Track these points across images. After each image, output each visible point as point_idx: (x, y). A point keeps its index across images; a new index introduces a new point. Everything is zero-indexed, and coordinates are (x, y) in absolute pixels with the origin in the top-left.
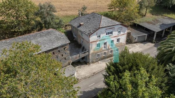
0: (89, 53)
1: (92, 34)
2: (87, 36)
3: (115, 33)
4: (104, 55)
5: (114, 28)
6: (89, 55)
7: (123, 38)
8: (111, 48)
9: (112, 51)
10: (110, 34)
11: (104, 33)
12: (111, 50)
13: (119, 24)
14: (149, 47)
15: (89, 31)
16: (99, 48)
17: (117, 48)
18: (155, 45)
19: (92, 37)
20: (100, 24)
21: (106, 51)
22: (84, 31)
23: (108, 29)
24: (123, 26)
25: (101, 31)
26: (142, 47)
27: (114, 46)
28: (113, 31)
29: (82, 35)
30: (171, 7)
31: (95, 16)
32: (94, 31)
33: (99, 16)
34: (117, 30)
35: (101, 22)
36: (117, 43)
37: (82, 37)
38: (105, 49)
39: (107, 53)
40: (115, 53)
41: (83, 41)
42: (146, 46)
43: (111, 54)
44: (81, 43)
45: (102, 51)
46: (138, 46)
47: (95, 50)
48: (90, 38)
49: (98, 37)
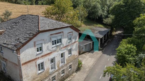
1: (24, 44)
8: (62, 67)
9: (63, 70)
11: (48, 42)
13: (69, 26)
14: (99, 55)
15: (16, 40)
16: (43, 71)
17: (70, 64)
18: (102, 52)
19: (24, 52)
20: (39, 26)
21: (56, 74)
22: (4, 42)
23: (54, 34)
24: (74, 30)
25: (43, 39)
26: (94, 57)
27: (66, 62)
28: (61, 37)
29: (2, 54)
30: (97, 18)
31: (27, 18)
32: (28, 38)
33: (33, 17)
34: (67, 36)
35: (39, 23)
36: (69, 57)
37: (3, 57)
38: (53, 70)
39: (57, 77)
40: (68, 73)
41: (6, 64)
42: (96, 55)
43: (63, 75)
44: (3, 69)
45: (49, 75)
46: (89, 57)
47: (36, 78)
48: (20, 54)
49: (38, 51)
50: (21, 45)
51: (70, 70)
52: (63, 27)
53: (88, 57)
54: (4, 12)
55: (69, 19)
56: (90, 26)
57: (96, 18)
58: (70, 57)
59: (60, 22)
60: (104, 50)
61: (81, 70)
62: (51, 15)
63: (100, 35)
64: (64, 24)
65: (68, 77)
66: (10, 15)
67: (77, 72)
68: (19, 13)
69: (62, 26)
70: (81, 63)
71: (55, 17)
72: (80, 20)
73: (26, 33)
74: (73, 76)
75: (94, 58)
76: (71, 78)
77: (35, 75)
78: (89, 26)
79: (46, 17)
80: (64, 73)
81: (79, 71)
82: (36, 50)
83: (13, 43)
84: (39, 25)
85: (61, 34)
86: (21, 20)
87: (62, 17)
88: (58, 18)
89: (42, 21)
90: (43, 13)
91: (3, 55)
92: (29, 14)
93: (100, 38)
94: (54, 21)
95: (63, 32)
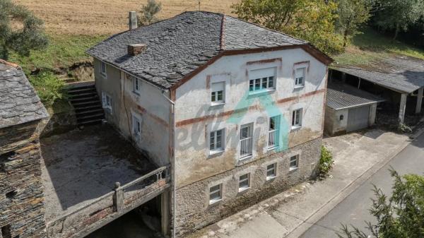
0: (170, 181)
1: (186, 78)
2: (159, 90)
3: (285, 85)
4: (241, 189)
5: (280, 60)
6: (169, 191)
7: (311, 106)
8: (271, 155)
9: (272, 166)
10: (264, 86)
11: (241, 81)
12: (271, 162)
13: (299, 44)
14: (396, 147)
15: (169, 67)
16: (221, 154)
17: (294, 153)
18: (410, 138)
19: (183, 97)
20: (223, 40)
21: (251, 169)
22: (145, 70)
23: (257, 62)
24: (316, 58)
25: (228, 71)
26: (375, 149)
27: (281, 143)
28: (275, 73)
29: (137, 96)
30: (406, 29)
31: (195, 19)
32: (196, 64)
33: (211, 16)
34: (292, 73)
35: (223, 33)
36: (292, 131)
37: (138, 104)
38: (246, 156)
39: (255, 178)
40: (285, 178)
41: (143, 122)
42: (386, 144)
43: (272, 180)
44: (133, 132)
45: (233, 167)
46: (358, 146)
47: (203, 166)
48: (174, 100)
49: (213, 99)
50: (180, 77)
51: (291, 169)
52: (281, 45)
53: (356, 146)
54: (146, 4)
55: (304, 26)
56: (375, 51)
57: (401, 28)
58: (296, 132)
59: (275, 33)
60: (418, 134)
61: (328, 179)
62: (255, 13)
63: (407, 84)
64: (285, 38)
65: (286, 189)
66: (157, 10)
67: (313, 181)
68: (173, 7)
69: (278, 44)
70: (328, 159)
71: (264, 20)
72: (343, 30)
73: (191, 53)
74: (299, 189)
75: (376, 152)
76: (292, 194)
77: (201, 159)
78: (371, 51)
79: (239, 18)
80: (273, 173)
81: (321, 180)
82: (209, 97)
83: (163, 74)
84: (223, 37)
85: (276, 64)
86: (180, 24)
87: (283, 20)
88: (274, 22)
89: (231, 29)
90: (234, 10)
91: (138, 98)
92: (201, 10)
93: (405, 93)
94: (260, 29)
95: (280, 59)
